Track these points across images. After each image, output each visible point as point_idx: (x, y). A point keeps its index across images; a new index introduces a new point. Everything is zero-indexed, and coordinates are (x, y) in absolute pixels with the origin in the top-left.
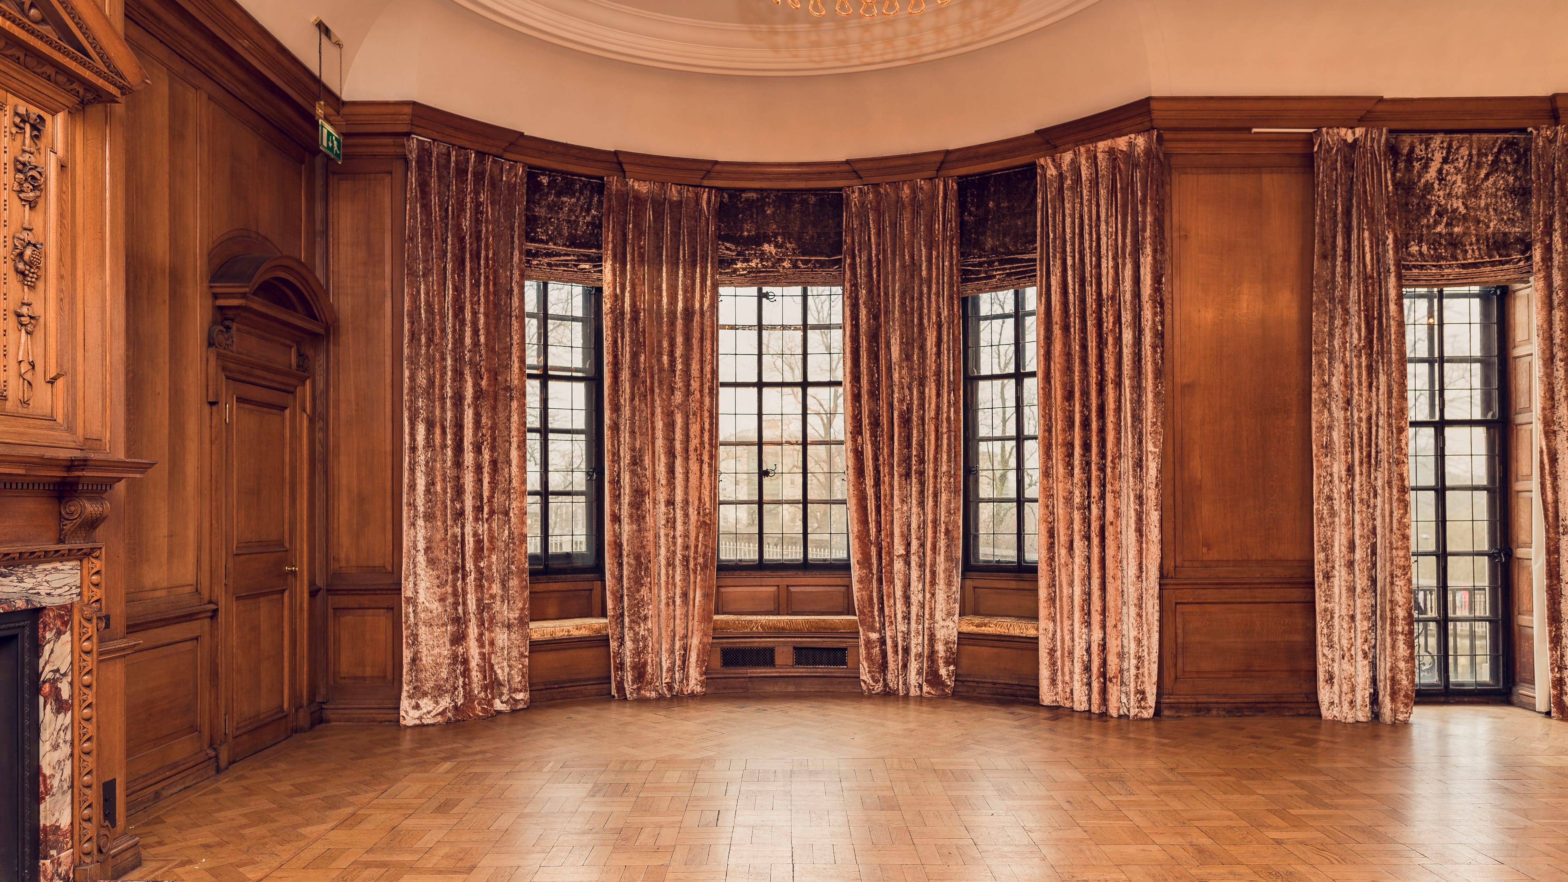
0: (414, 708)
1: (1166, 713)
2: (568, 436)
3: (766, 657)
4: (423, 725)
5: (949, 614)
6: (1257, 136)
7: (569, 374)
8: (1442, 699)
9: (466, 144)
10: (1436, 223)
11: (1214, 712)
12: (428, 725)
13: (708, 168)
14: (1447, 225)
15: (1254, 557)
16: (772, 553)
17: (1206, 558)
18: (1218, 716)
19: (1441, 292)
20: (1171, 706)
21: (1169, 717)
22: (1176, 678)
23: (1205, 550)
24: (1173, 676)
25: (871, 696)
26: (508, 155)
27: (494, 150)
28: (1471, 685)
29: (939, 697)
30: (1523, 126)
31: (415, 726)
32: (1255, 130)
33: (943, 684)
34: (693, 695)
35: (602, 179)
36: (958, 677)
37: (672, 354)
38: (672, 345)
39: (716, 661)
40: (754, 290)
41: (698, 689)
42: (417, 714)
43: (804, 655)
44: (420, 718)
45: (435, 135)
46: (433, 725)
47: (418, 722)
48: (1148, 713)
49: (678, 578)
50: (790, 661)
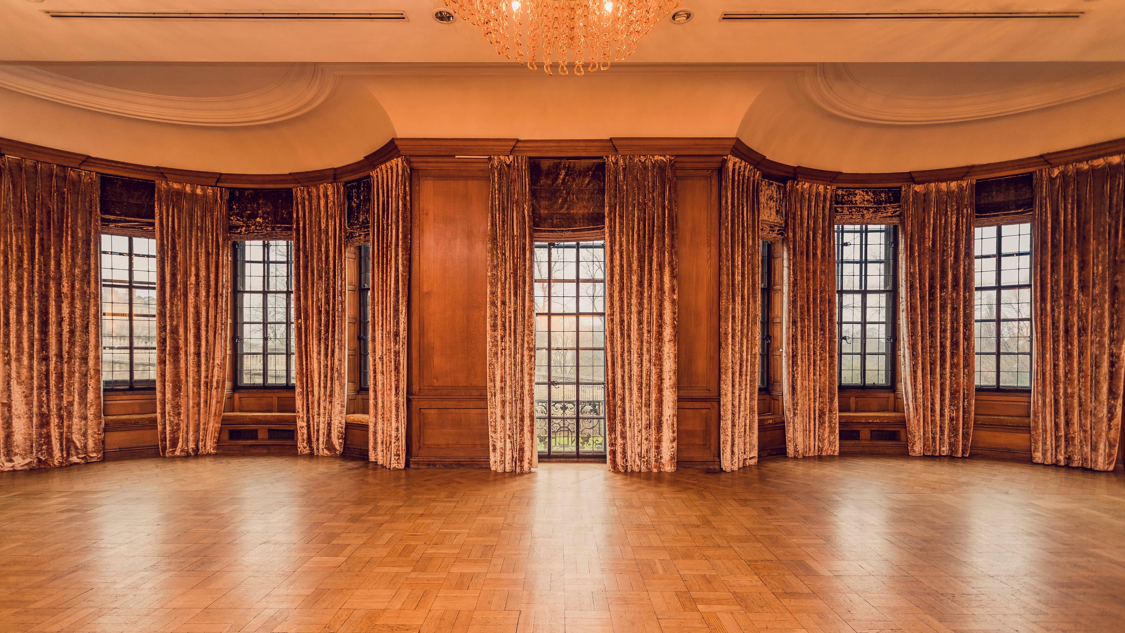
0: (8, 461)
1: (412, 466)
2: (147, 318)
3: (253, 434)
4: (15, 471)
5: (341, 412)
6: (458, 160)
7: (147, 285)
8: (576, 460)
9: (50, 161)
10: (562, 207)
11: (438, 466)
12: (18, 471)
13: (219, 177)
14: (568, 209)
15: (461, 385)
16: (271, 381)
17: (436, 385)
18: (440, 468)
19: (578, 244)
20: (415, 463)
21: (414, 468)
22: (420, 448)
23: (435, 381)
24: (418, 447)
25: (303, 456)
26: (83, 167)
27: (72, 165)
28: (591, 452)
29: (331, 457)
30: (601, 155)
31: (9, 471)
32: (456, 157)
33: (335, 450)
34: (209, 455)
35: (154, 181)
36: (346, 446)
37: (197, 275)
38: (198, 270)
39: (226, 436)
40: (261, 242)
41: (212, 451)
42: (10, 464)
43: (273, 434)
44: (13, 467)
45: (23, 155)
46: (21, 470)
47: (11, 469)
48: (402, 466)
49: (202, 393)
50: (266, 437)
